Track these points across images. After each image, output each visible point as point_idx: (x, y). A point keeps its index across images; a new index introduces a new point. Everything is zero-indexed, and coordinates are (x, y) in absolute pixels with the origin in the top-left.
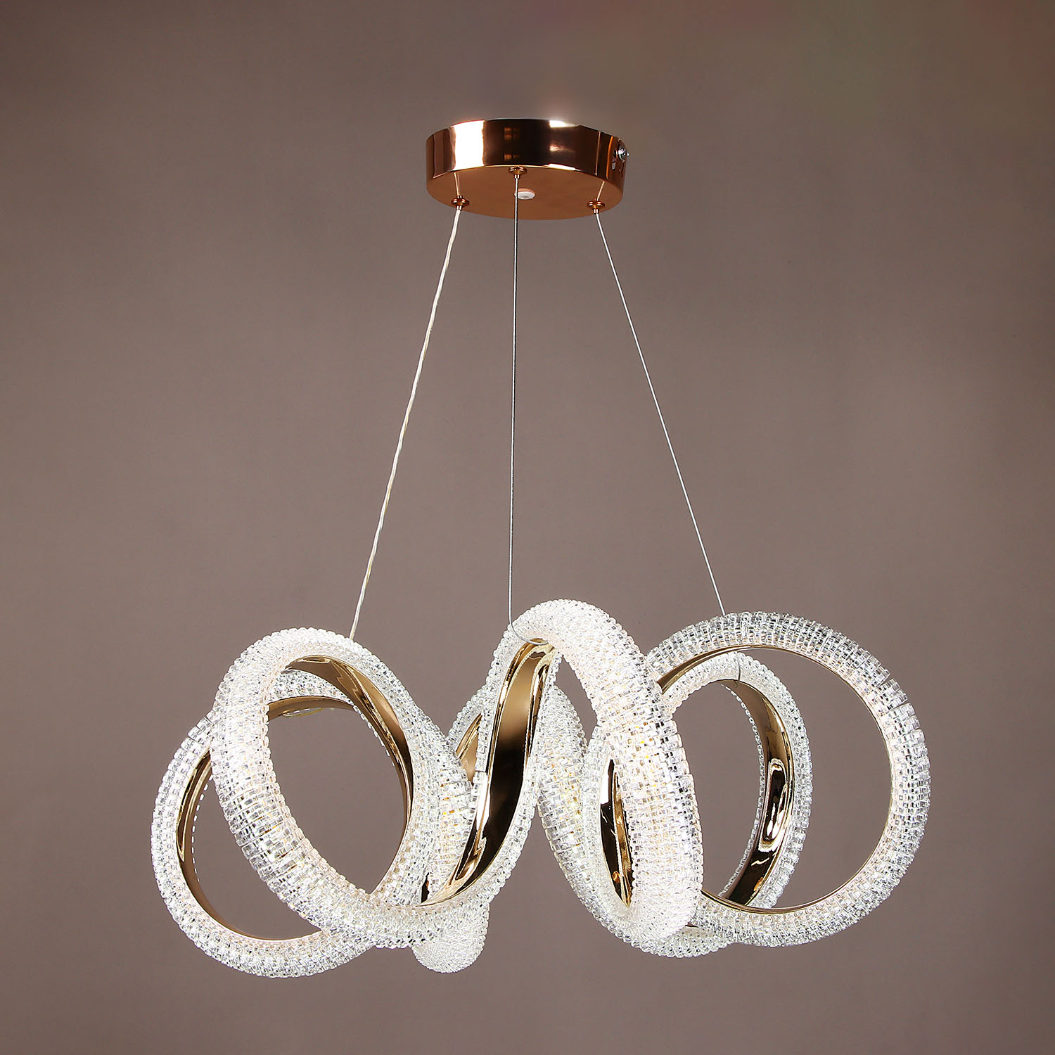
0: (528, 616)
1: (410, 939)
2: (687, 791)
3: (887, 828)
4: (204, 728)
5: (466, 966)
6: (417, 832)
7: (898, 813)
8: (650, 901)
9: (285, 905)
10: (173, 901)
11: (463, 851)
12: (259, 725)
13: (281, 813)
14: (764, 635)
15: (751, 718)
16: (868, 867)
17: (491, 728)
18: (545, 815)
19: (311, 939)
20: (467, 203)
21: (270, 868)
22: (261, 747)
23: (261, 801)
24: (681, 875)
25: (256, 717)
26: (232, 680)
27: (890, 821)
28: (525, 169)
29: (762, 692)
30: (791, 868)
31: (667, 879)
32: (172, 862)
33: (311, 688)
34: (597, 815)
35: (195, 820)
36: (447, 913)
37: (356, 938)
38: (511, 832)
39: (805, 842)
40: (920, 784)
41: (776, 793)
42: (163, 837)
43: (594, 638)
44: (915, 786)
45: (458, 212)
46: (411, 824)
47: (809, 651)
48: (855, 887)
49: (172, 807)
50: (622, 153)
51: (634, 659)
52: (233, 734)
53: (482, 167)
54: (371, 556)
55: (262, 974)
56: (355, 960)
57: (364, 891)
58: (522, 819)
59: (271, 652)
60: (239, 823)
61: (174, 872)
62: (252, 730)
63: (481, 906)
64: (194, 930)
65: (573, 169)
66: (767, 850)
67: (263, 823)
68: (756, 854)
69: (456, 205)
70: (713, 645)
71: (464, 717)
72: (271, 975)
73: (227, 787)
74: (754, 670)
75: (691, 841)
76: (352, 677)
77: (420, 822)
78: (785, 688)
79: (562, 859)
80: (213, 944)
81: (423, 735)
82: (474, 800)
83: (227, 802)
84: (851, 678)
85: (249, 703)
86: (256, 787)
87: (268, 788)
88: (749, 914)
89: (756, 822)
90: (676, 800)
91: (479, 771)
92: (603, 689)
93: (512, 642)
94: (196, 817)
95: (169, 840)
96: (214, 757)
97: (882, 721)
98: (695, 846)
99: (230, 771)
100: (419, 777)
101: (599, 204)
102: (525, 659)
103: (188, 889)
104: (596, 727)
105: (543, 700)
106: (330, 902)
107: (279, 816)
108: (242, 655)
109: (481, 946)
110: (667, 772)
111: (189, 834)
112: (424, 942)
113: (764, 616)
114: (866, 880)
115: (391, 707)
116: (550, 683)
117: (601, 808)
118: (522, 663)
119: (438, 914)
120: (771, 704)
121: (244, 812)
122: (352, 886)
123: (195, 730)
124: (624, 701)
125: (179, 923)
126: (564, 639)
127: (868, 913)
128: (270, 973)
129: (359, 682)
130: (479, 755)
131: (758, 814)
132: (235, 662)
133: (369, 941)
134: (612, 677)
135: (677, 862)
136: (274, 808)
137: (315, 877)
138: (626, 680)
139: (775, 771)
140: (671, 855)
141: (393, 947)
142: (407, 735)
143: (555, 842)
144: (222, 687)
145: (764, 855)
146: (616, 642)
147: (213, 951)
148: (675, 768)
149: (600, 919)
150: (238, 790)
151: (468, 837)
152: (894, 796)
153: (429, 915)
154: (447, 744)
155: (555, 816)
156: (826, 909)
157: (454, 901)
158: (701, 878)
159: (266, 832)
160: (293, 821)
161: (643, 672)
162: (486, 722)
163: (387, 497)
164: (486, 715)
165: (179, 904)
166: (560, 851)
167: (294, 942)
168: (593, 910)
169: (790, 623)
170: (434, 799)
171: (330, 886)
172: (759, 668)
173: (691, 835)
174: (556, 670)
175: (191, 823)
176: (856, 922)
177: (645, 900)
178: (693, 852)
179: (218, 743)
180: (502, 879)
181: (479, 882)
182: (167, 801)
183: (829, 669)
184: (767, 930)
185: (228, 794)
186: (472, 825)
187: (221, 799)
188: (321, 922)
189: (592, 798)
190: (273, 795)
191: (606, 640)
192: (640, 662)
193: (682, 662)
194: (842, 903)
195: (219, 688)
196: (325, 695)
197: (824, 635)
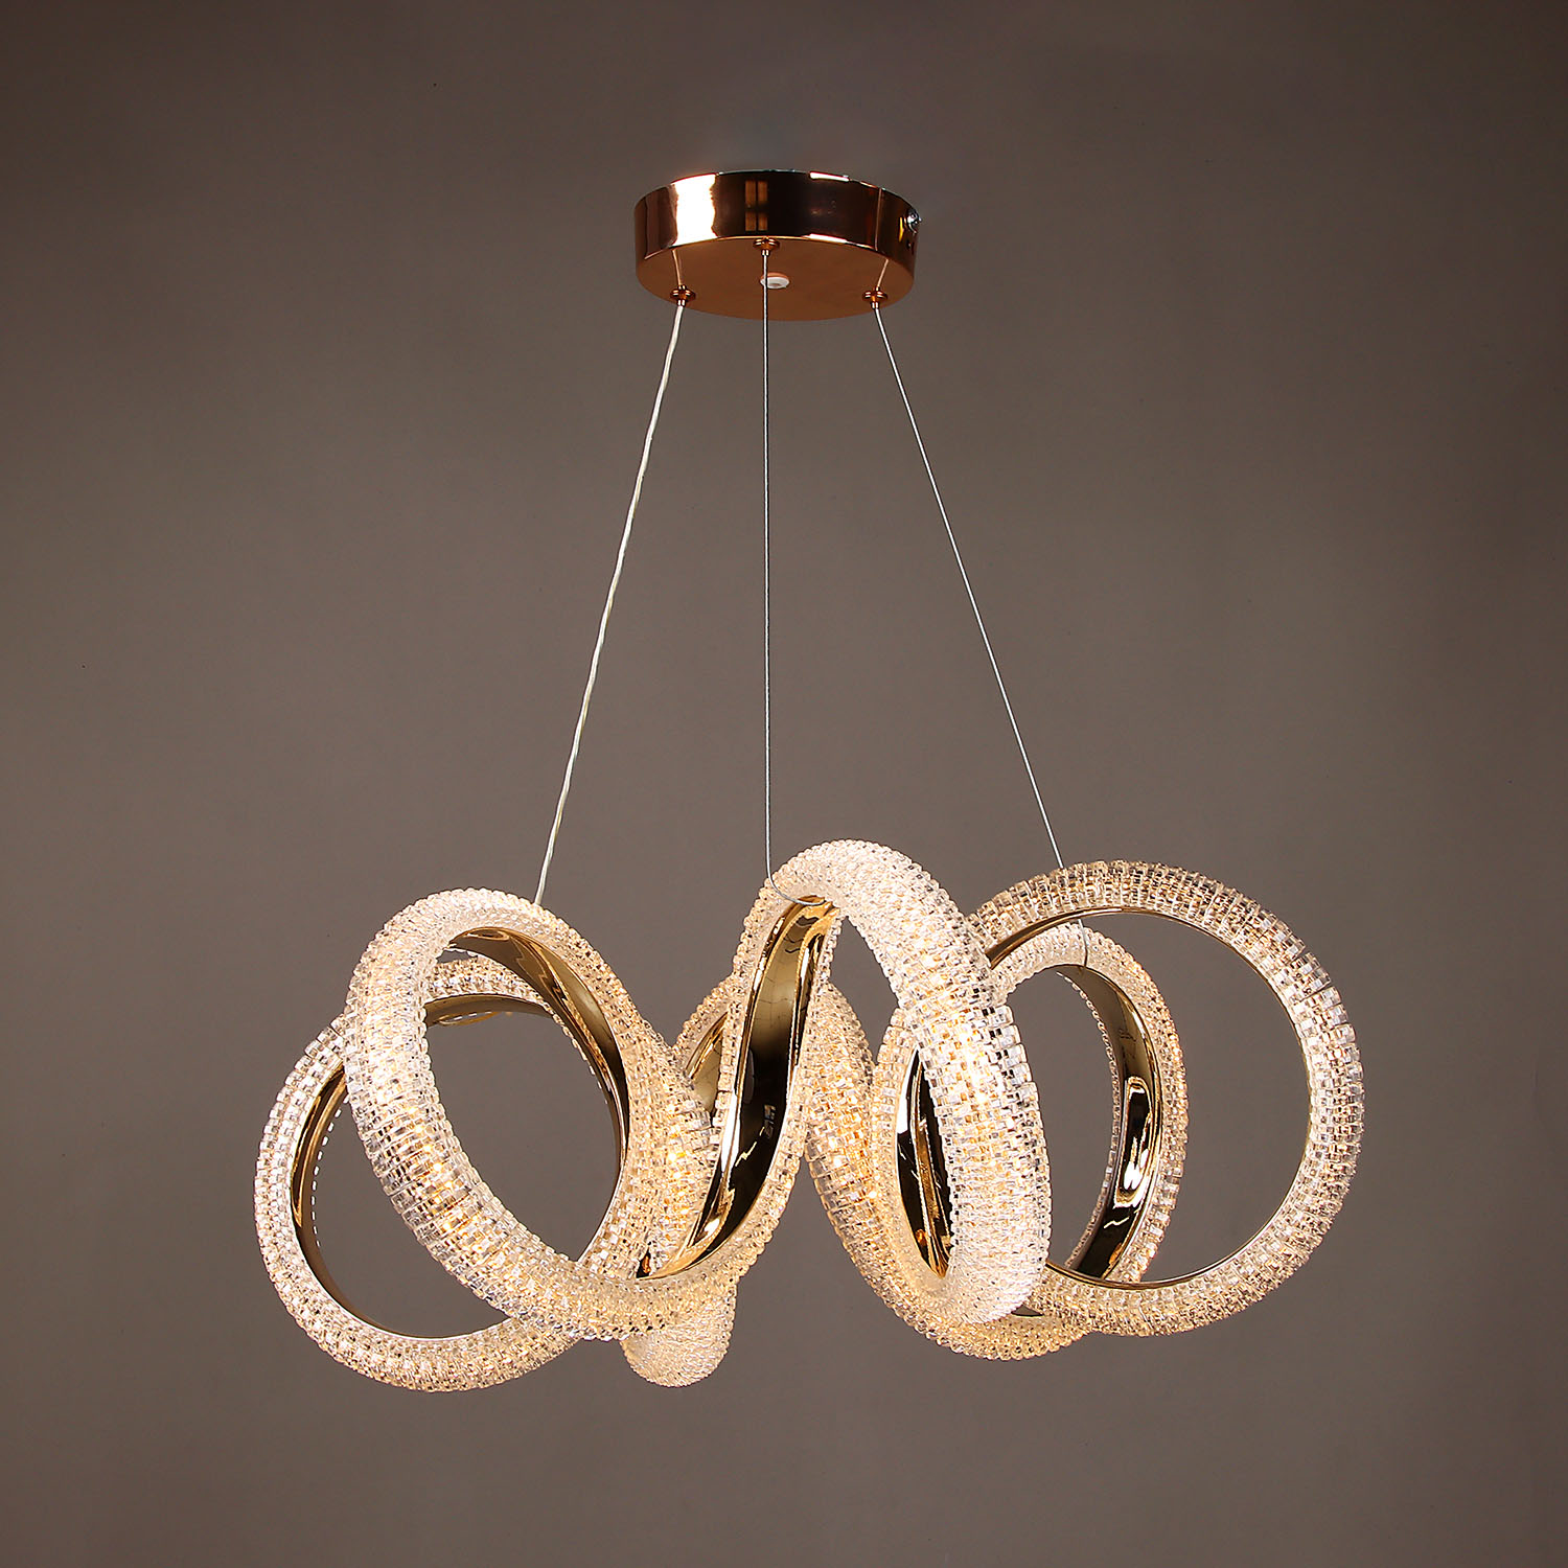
0: (796, 864)
1: (631, 1327)
2: (1028, 1105)
3: (1303, 1163)
4: (327, 1043)
5: (703, 1376)
6: (636, 1181)
7: (1320, 1142)
8: (975, 1266)
9: (452, 1279)
10: (288, 1286)
11: (703, 1204)
12: (413, 1025)
13: (446, 1146)
14: (1126, 892)
15: (1100, 1023)
16: (1278, 1219)
17: (740, 1028)
18: (814, 1159)
19: (486, 1336)
20: (693, 295)
21: (432, 1225)
22: (417, 1053)
23: (418, 1129)
24: (1021, 1226)
25: (408, 1011)
26: (373, 961)
27: (1309, 1153)
28: (776, 242)
29: (1117, 983)
30: (1160, 1233)
31: (1001, 1232)
32: (285, 1230)
33: (480, 982)
34: (893, 1151)
35: (316, 1173)
36: (684, 1289)
37: (556, 1325)
38: (771, 1176)
39: (1177, 1196)
40: (1350, 1100)
41: (1136, 1127)
42: (272, 1196)
43: (892, 891)
44: (1343, 1103)
45: (680, 309)
46: (626, 1169)
47: (1192, 914)
48: (1260, 1247)
49: (284, 1153)
50: (913, 220)
51: (950, 919)
52: (376, 1035)
53: (713, 240)
54: (562, 795)
55: (417, 1386)
56: (550, 1364)
57: (567, 1258)
58: (786, 1157)
59: (429, 921)
60: (387, 1162)
61: (289, 1245)
62: (404, 1029)
63: (731, 1280)
64: (318, 1326)
65: (844, 241)
66: (1127, 1205)
67: (422, 1162)
68: (1110, 1212)
69: (677, 298)
70: (1054, 908)
71: (694, 1028)
72: (430, 1388)
73: (369, 1111)
74: (1106, 951)
75: (1034, 1178)
76: (539, 957)
77: (640, 1165)
78: (1148, 979)
79: (839, 1220)
80: (345, 1345)
81: (643, 1042)
82: (717, 1132)
83: (370, 1133)
84: (1251, 951)
85: (398, 992)
86: (412, 1110)
87: (428, 1111)
88: (1109, 1290)
89: (1109, 1170)
90: (1015, 1118)
91: (724, 1092)
92: (906, 962)
93: (770, 903)
94: (317, 1169)
95: (280, 1201)
96: (350, 1070)
97: (1295, 1012)
98: (1040, 1184)
99: (372, 1088)
100: (637, 1102)
101: (880, 294)
102: (790, 925)
103: (308, 1268)
104: (889, 1028)
105: (814, 988)
106: (519, 1272)
107: (445, 1151)
108: (386, 925)
109: (724, 1346)
110: (1000, 1079)
111: (308, 1192)
112: (651, 1331)
113: (1125, 867)
114: (1275, 1238)
115: (597, 1003)
116: (824, 964)
117: (899, 1141)
118: (786, 931)
119: (671, 1291)
120: (1130, 1001)
121: (394, 1145)
122: (549, 1251)
123: (315, 1044)
124: (937, 979)
125: (296, 1317)
126: (848, 893)
127: (1277, 1286)
128: (429, 1384)
129: (550, 968)
130: (724, 1069)
131: (1111, 1160)
132: (377, 936)
133: (573, 1330)
134: (919, 944)
135: (1015, 1208)
136: (437, 1139)
137: (497, 1237)
138: (939, 949)
139: (1134, 1094)
140: (1006, 1198)
141: (607, 1338)
142: (620, 1043)
143: (828, 1197)
144: (359, 971)
145: (1122, 1212)
146: (923, 896)
147: (346, 1355)
148: (1011, 1072)
149: (894, 1306)
150: (385, 1115)
151: (709, 1186)
152: (1315, 1118)
153: (658, 1292)
154: (674, 1059)
155: (828, 1159)
156: (1220, 1280)
157: (695, 1271)
158: (1048, 1231)
159: (425, 1174)
160: (464, 1158)
161: (962, 937)
162: (732, 1021)
163: (584, 713)
164: (734, 1011)
165: (295, 1289)
166: (836, 1209)
167: (462, 1340)
168: (884, 1293)
169: (1163, 876)
170: (659, 1134)
171: (519, 1250)
172: (1113, 949)
173: (1034, 1169)
174: (832, 945)
175: (311, 1176)
176: (1261, 1298)
177: (969, 1264)
178: (1037, 1193)
179: (355, 1049)
180: (760, 1241)
181: (727, 1246)
182: (277, 1146)
183: (1220, 939)
184: (1135, 1311)
185: (371, 1121)
186: (715, 1168)
187: (361, 1129)
188: (506, 1303)
189: (885, 1127)
190: (436, 1121)
191: (909, 893)
192: (959, 924)
193: (1010, 933)
194: (1242, 1271)
195: (355, 972)
196: (499, 993)
197: (1212, 892)
